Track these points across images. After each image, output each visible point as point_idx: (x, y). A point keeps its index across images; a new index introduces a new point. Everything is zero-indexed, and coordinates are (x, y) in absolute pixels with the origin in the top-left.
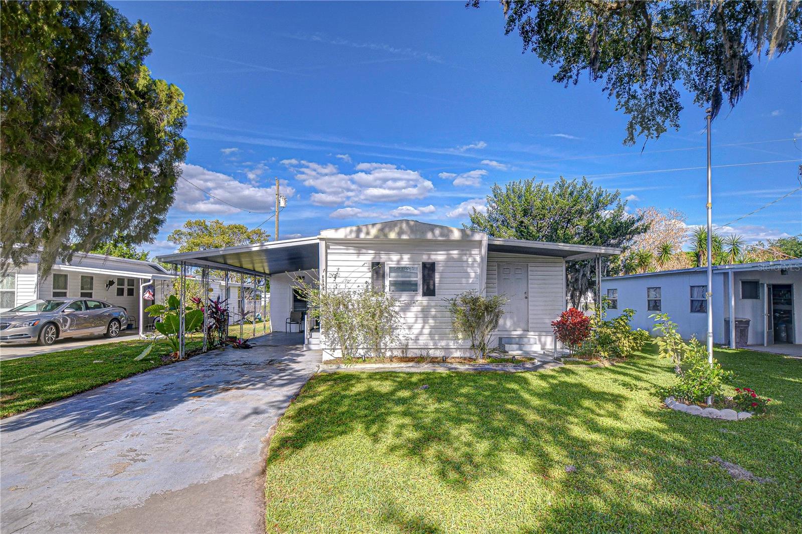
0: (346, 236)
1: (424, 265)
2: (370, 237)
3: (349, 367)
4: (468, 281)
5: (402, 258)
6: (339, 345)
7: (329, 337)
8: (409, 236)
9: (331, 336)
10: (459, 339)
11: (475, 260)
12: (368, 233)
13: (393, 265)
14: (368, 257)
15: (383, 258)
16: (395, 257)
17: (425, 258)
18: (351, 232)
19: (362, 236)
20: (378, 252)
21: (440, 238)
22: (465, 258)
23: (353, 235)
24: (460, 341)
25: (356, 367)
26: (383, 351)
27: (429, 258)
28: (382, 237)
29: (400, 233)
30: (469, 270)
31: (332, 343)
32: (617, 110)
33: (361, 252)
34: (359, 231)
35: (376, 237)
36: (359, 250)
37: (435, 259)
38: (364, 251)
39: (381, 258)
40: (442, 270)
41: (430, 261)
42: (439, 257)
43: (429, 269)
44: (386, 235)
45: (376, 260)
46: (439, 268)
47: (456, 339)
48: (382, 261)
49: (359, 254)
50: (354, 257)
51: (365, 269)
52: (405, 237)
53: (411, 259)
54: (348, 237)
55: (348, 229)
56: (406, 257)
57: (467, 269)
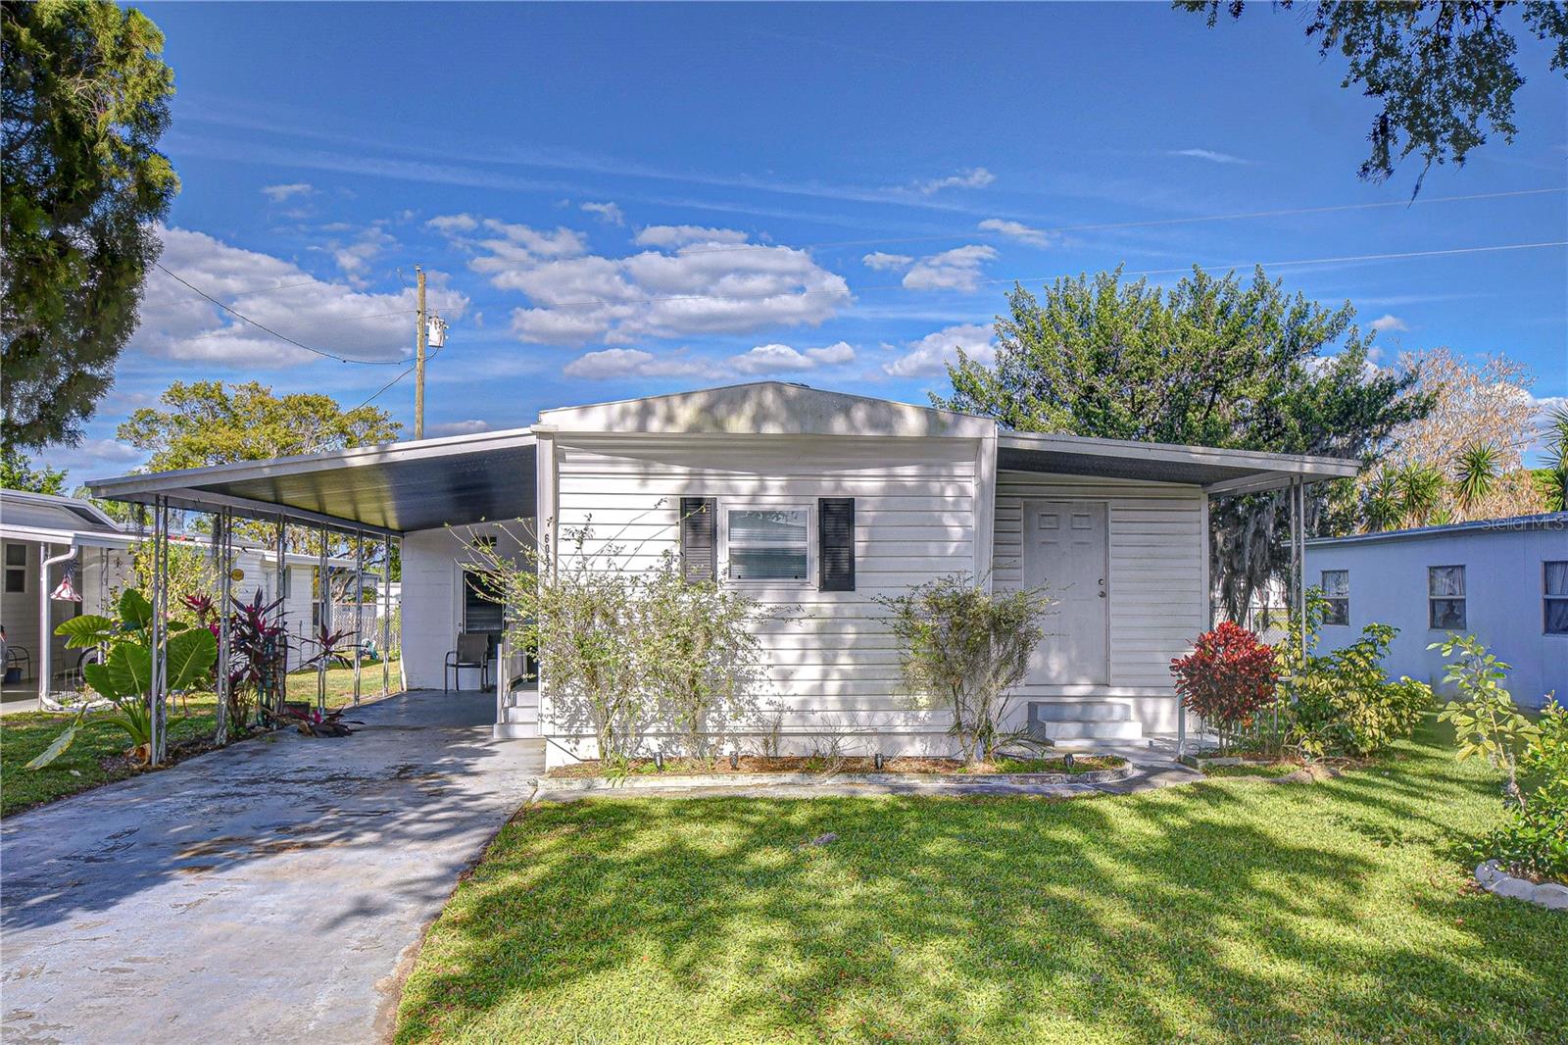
0: (610, 426)
1: (825, 506)
2: (672, 430)
3: (616, 786)
4: (944, 548)
5: (763, 488)
6: (592, 724)
7: (563, 703)
8: (783, 425)
9: (568, 700)
10: (920, 709)
11: (962, 494)
12: (670, 419)
13: (738, 504)
14: (672, 484)
15: (713, 486)
16: (746, 484)
17: (827, 487)
18: (624, 414)
19: (655, 425)
20: (696, 470)
21: (868, 433)
22: (935, 486)
23: (630, 425)
24: (922, 714)
25: (637, 785)
26: (712, 741)
27: (838, 487)
28: (709, 429)
29: (760, 417)
30: (948, 519)
31: (572, 720)
32: (1346, 85)
33: (652, 470)
34: (646, 412)
35: (693, 429)
36: (646, 466)
37: (853, 488)
38: (660, 467)
39: (704, 486)
40: (875, 518)
41: (840, 495)
42: (865, 483)
43: (837, 516)
44: (719, 424)
45: (692, 493)
46: (865, 514)
47: (912, 707)
48: (708, 494)
49: (645, 476)
50: (633, 485)
51: (661, 517)
52: (771, 429)
53: (787, 490)
54: (617, 430)
55: (617, 407)
56: (775, 484)
57: (940, 518)
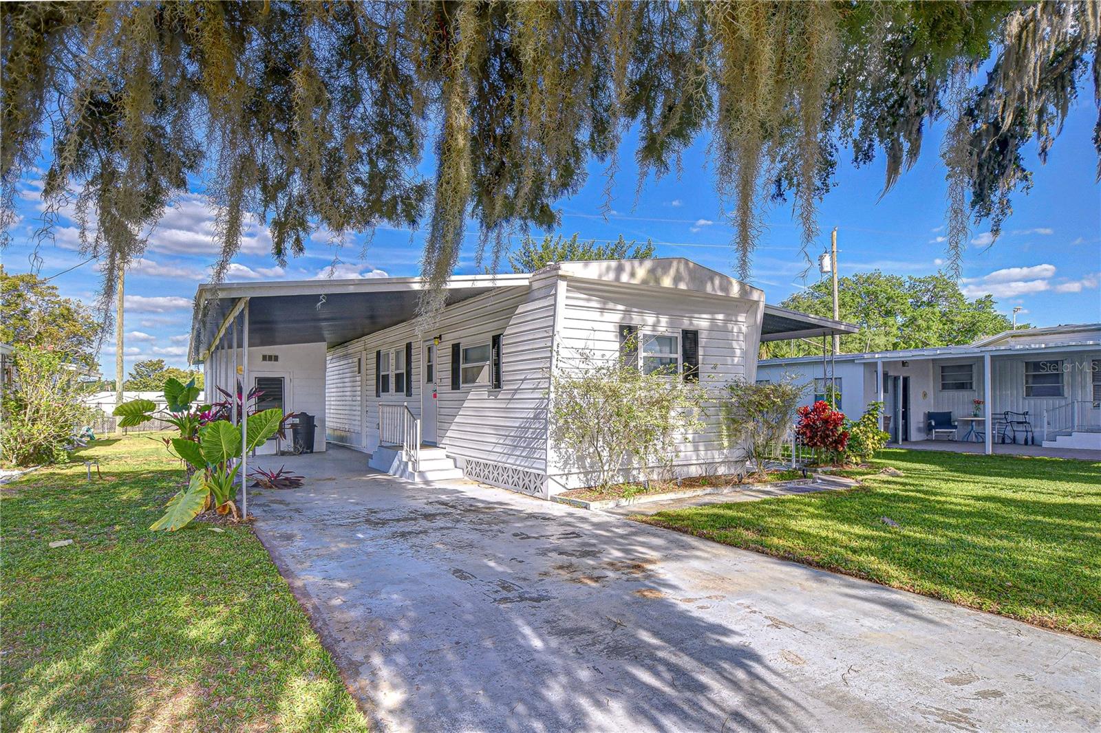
0: (600, 276)
1: (686, 333)
2: (635, 281)
3: (631, 502)
4: (733, 360)
5: (658, 321)
7: (560, 453)
8: (687, 285)
9: (563, 451)
10: (724, 448)
11: (740, 332)
12: (633, 275)
13: (647, 331)
14: (615, 317)
15: (636, 320)
16: (651, 319)
17: (686, 324)
18: (608, 269)
19: (625, 278)
20: (629, 309)
22: (730, 326)
23: (611, 277)
24: (725, 451)
26: (635, 472)
27: (691, 324)
28: (652, 283)
29: (677, 279)
30: (735, 345)
31: (566, 463)
33: (607, 307)
34: (620, 269)
35: (644, 282)
36: (605, 303)
37: (698, 325)
38: (611, 305)
39: (631, 319)
40: (706, 343)
41: (692, 328)
42: (702, 322)
43: (691, 337)
44: (657, 281)
45: (626, 323)
46: (702, 341)
47: (721, 447)
48: (634, 323)
49: (602, 310)
50: (596, 315)
51: (612, 336)
52: (682, 286)
53: (671, 325)
54: (604, 279)
55: (604, 264)
56: (664, 320)
57: (731, 344)
